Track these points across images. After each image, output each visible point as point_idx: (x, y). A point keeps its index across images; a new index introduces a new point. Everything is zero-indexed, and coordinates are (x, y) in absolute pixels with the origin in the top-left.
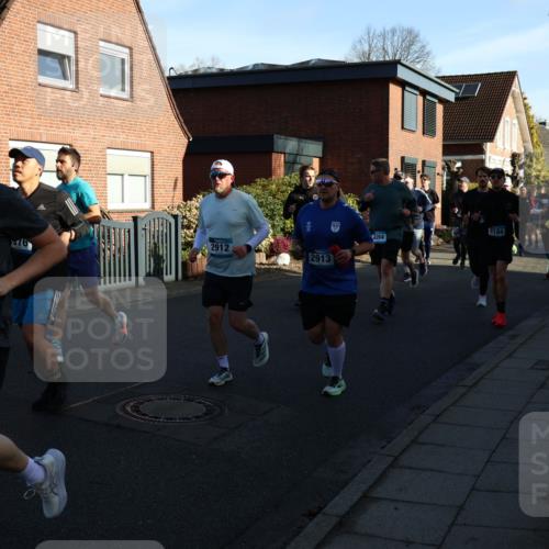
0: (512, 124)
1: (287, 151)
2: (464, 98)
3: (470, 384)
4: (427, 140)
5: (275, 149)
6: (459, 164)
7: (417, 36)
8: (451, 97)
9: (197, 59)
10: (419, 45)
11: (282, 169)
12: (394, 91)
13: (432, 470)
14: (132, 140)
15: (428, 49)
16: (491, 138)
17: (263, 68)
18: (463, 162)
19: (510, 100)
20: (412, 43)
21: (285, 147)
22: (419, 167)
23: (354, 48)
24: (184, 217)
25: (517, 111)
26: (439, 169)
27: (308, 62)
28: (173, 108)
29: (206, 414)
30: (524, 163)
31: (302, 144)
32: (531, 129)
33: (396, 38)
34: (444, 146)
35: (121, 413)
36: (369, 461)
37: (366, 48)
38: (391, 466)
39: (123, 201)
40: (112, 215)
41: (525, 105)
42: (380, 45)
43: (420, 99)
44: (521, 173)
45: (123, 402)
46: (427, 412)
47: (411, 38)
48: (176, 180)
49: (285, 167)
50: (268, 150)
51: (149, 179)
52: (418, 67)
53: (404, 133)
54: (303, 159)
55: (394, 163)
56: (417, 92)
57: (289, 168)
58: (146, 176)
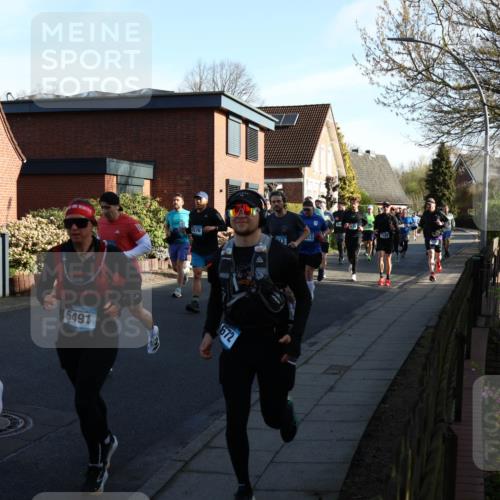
0: (327, 151)
1: (119, 173)
2: (284, 127)
4: (249, 164)
5: (108, 171)
6: (280, 187)
7: (243, 70)
8: (271, 126)
10: (246, 78)
11: (115, 190)
15: (252, 84)
16: (308, 163)
18: (284, 184)
19: (325, 129)
20: (239, 76)
21: (117, 171)
23: (187, 79)
24: (13, 236)
25: (331, 140)
30: (337, 186)
31: (134, 167)
32: (344, 155)
33: (224, 71)
34: (265, 169)
37: (198, 80)
38: (182, 470)
41: (338, 134)
42: (210, 77)
43: (243, 126)
44: (335, 195)
47: (238, 72)
48: (10, 200)
49: (117, 187)
50: (102, 172)
52: (244, 99)
53: (228, 157)
54: (135, 181)
55: (219, 184)
56: (240, 121)
57: (121, 189)
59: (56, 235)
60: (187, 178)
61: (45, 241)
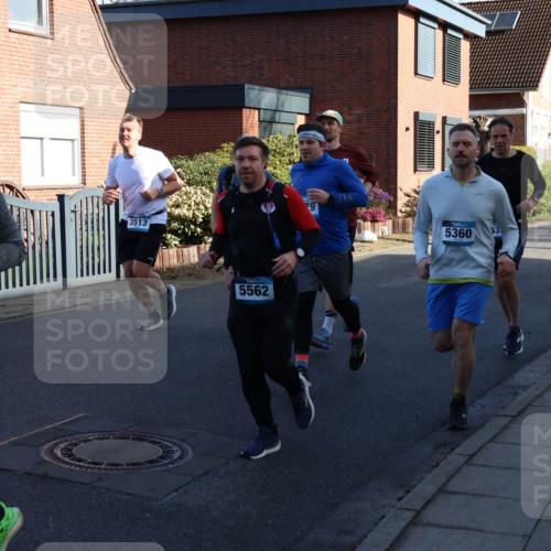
1: (262, 106)
2: (497, 32)
3: (514, 414)
4: (448, 89)
5: (246, 105)
8: (480, 30)
11: (257, 130)
12: (405, 23)
13: (468, 529)
16: (534, 84)
21: (259, 102)
22: (438, 126)
29: (162, 457)
31: (283, 97)
34: (471, 96)
35: (49, 459)
36: (383, 517)
38: (413, 523)
39: (43, 174)
40: (28, 194)
43: (440, 33)
45: (50, 444)
46: (458, 450)
49: (259, 127)
50: (237, 104)
51: (77, 145)
53: (418, 80)
54: (284, 117)
55: (405, 120)
56: (436, 26)
57: (265, 129)
58: (73, 140)
59: (186, 193)
60: (357, 112)
61: (171, 203)
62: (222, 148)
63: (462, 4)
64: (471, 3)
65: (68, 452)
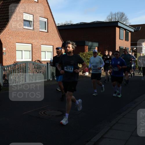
1: (89, 45)
2: (136, 31)
4: (126, 42)
5: (86, 45)
7: (124, 14)
8: (133, 30)
9: (66, 21)
10: (125, 17)
11: (88, 50)
12: (117, 29)
14: (48, 42)
15: (127, 18)
17: (83, 23)
20: (123, 16)
23: (107, 18)
26: (130, 50)
27: (94, 22)
28: (58, 34)
31: (93, 43)
33: (118, 15)
35: (40, 114)
37: (111, 18)
38: (110, 129)
39: (45, 58)
40: (42, 62)
42: (114, 17)
43: (124, 31)
45: (40, 112)
47: (122, 15)
50: (84, 45)
52: (124, 23)
53: (120, 40)
54: (93, 47)
56: (124, 29)
58: (51, 52)
62: (80, 53)
63: (129, 25)
64: (131, 25)
65: (44, 113)
